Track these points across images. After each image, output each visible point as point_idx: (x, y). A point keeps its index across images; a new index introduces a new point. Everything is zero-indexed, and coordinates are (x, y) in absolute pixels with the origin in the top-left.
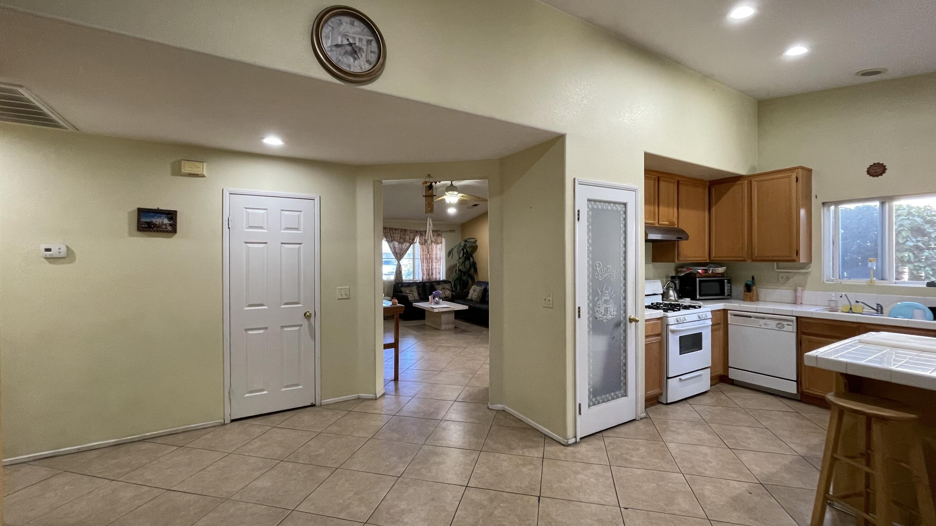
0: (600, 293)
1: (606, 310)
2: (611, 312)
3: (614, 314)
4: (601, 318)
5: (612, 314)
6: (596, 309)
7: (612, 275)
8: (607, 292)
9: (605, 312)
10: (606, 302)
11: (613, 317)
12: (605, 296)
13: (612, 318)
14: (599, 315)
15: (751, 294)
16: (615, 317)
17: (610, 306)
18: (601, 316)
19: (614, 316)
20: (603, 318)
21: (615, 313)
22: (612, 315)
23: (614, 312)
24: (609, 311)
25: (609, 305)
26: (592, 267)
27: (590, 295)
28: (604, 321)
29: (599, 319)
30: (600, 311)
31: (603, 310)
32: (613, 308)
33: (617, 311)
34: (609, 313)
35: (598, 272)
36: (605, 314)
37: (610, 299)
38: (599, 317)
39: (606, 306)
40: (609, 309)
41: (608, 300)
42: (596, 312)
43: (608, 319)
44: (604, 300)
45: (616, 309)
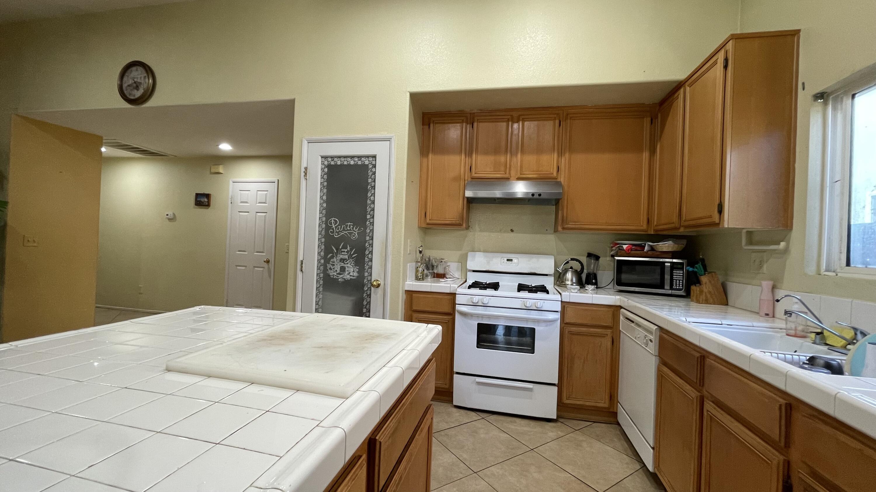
0: (336, 252)
2: (350, 272)
3: (354, 275)
4: (336, 276)
5: (351, 274)
6: (329, 266)
7: (353, 233)
9: (341, 271)
11: (352, 277)
14: (332, 273)
17: (348, 265)
18: (335, 274)
19: (353, 276)
20: (338, 276)
21: (356, 274)
22: (351, 276)
23: (355, 273)
24: (348, 271)
26: (326, 224)
27: (321, 251)
28: (340, 280)
29: (332, 277)
30: (334, 268)
31: (339, 269)
32: (351, 268)
33: (358, 272)
34: (347, 272)
35: (333, 229)
36: (341, 273)
37: (349, 258)
38: (333, 275)
39: (342, 265)
40: (347, 269)
41: (346, 259)
42: (328, 269)
43: (344, 279)
44: (340, 258)
45: (357, 270)
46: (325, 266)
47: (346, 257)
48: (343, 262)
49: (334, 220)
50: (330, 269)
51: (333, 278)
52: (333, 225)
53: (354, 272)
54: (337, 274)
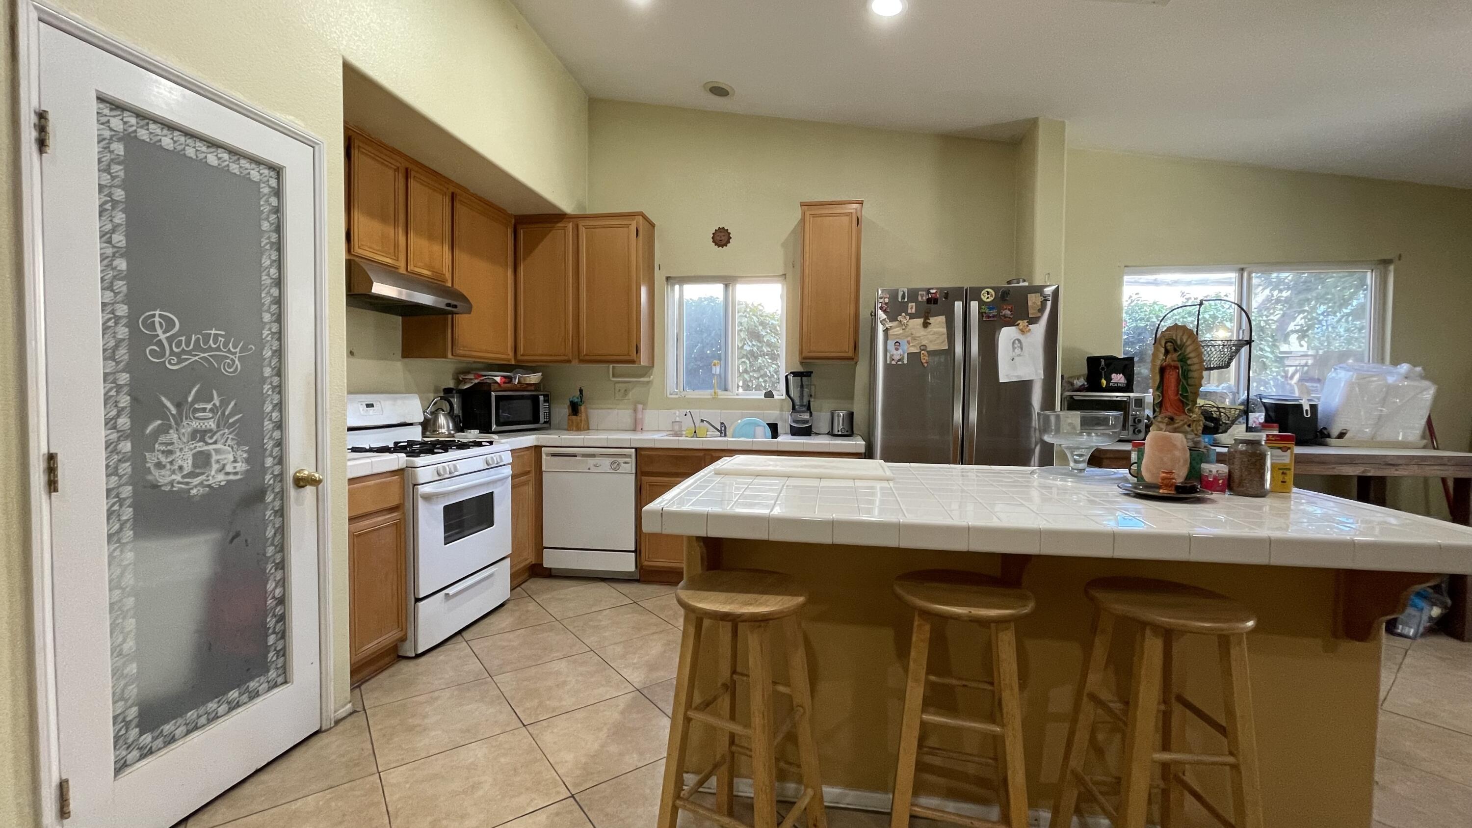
0: (174, 411)
1: (202, 461)
2: (224, 466)
3: (238, 470)
4: (179, 483)
5: (229, 468)
6: (151, 459)
7: (228, 358)
8: (209, 406)
9: (195, 465)
10: (200, 435)
11: (231, 477)
12: (197, 419)
13: (228, 482)
14: (163, 478)
15: (579, 418)
16: (239, 477)
17: (219, 446)
18: (178, 477)
19: (236, 473)
20: (187, 484)
21: (241, 467)
22: (228, 474)
23: (238, 465)
24: (218, 462)
25: (215, 443)
26: (132, 324)
27: (118, 415)
28: (194, 492)
29: (167, 488)
30: (171, 463)
31: (190, 462)
32: (229, 453)
33: (247, 461)
34: (215, 467)
35: (160, 343)
36: (197, 471)
37: (218, 426)
38: (172, 483)
39: (200, 447)
40: (214, 457)
41: (211, 431)
42: (152, 468)
43: (209, 486)
44: (189, 430)
45: (245, 455)
46: (137, 459)
47: (212, 424)
48: (202, 440)
49: (161, 316)
50: (159, 465)
51: (171, 491)
52: (159, 331)
53: (235, 461)
54: (183, 477)
